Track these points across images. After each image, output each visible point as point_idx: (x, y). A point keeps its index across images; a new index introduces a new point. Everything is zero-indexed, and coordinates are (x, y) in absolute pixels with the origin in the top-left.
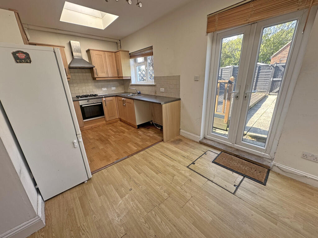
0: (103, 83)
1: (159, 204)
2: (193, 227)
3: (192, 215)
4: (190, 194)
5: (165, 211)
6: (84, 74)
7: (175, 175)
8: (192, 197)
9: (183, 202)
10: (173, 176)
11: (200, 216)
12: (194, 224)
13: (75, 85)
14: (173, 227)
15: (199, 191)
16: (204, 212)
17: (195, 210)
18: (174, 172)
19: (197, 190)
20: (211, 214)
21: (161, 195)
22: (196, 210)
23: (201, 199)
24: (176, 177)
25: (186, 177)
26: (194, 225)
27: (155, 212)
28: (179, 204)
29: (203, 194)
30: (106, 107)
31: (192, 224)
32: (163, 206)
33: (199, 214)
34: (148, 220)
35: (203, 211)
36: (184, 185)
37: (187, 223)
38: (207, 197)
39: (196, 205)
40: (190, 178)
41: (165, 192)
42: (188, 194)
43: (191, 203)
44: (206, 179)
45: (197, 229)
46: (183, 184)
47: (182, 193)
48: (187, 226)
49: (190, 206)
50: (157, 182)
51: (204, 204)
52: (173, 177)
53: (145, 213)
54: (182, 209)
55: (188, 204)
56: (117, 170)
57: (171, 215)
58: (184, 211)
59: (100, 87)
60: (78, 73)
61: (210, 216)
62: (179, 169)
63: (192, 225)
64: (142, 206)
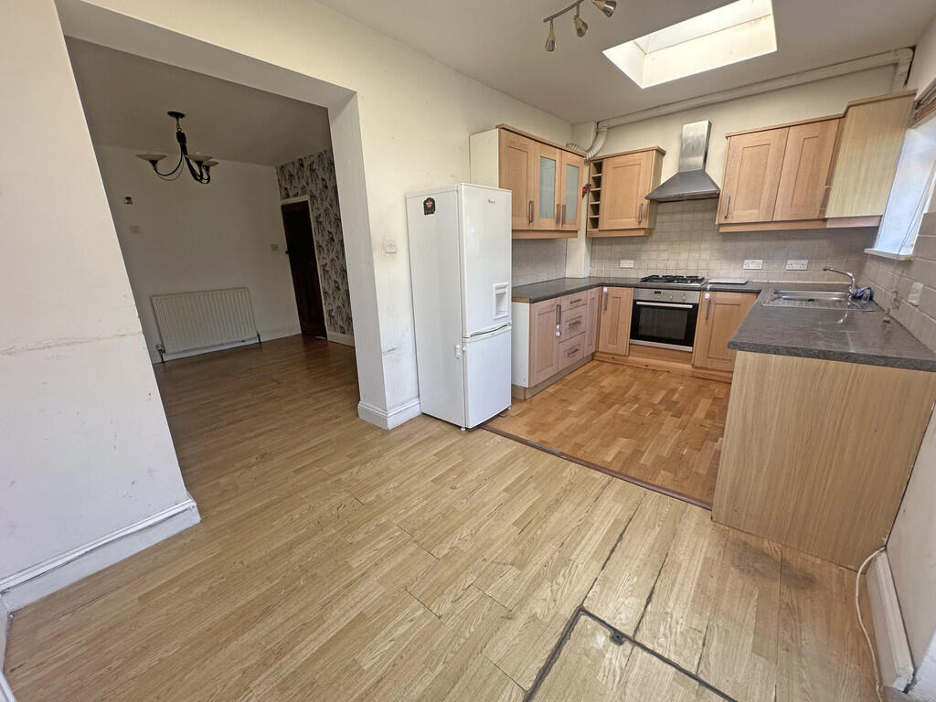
0: (753, 245)
1: (416, 542)
2: (353, 614)
3: (384, 613)
4: (450, 613)
5: (399, 553)
6: (700, 216)
7: (521, 567)
8: (440, 617)
9: (421, 592)
10: (520, 564)
11: (378, 636)
12: (362, 617)
13: (662, 247)
14: (361, 572)
15: (462, 641)
16: (387, 648)
17: (395, 622)
18: (538, 567)
19: (468, 635)
20: (380, 672)
21: (441, 542)
22: (397, 626)
23: (432, 644)
24: (514, 571)
25: (522, 603)
26: (358, 615)
27: (397, 537)
28: (416, 583)
29: (451, 655)
30: (707, 323)
31: (361, 612)
32: (412, 548)
33: (383, 633)
34: (383, 528)
35: (392, 647)
36: (485, 596)
37: (366, 600)
38: (440, 668)
39: (410, 628)
40: (522, 619)
41: (452, 548)
42: (449, 605)
43: (419, 613)
44: (531, 685)
45: (348, 621)
46: (489, 593)
47: (451, 592)
48: (358, 600)
49: (408, 610)
50: (482, 529)
51: (415, 653)
52: (512, 564)
53: (396, 522)
54: (402, 590)
55: (415, 603)
56: (506, 453)
57: (386, 568)
58: (396, 595)
59: (738, 258)
60: (682, 212)
61: (372, 666)
62: (560, 580)
63: (359, 612)
64: (413, 514)
